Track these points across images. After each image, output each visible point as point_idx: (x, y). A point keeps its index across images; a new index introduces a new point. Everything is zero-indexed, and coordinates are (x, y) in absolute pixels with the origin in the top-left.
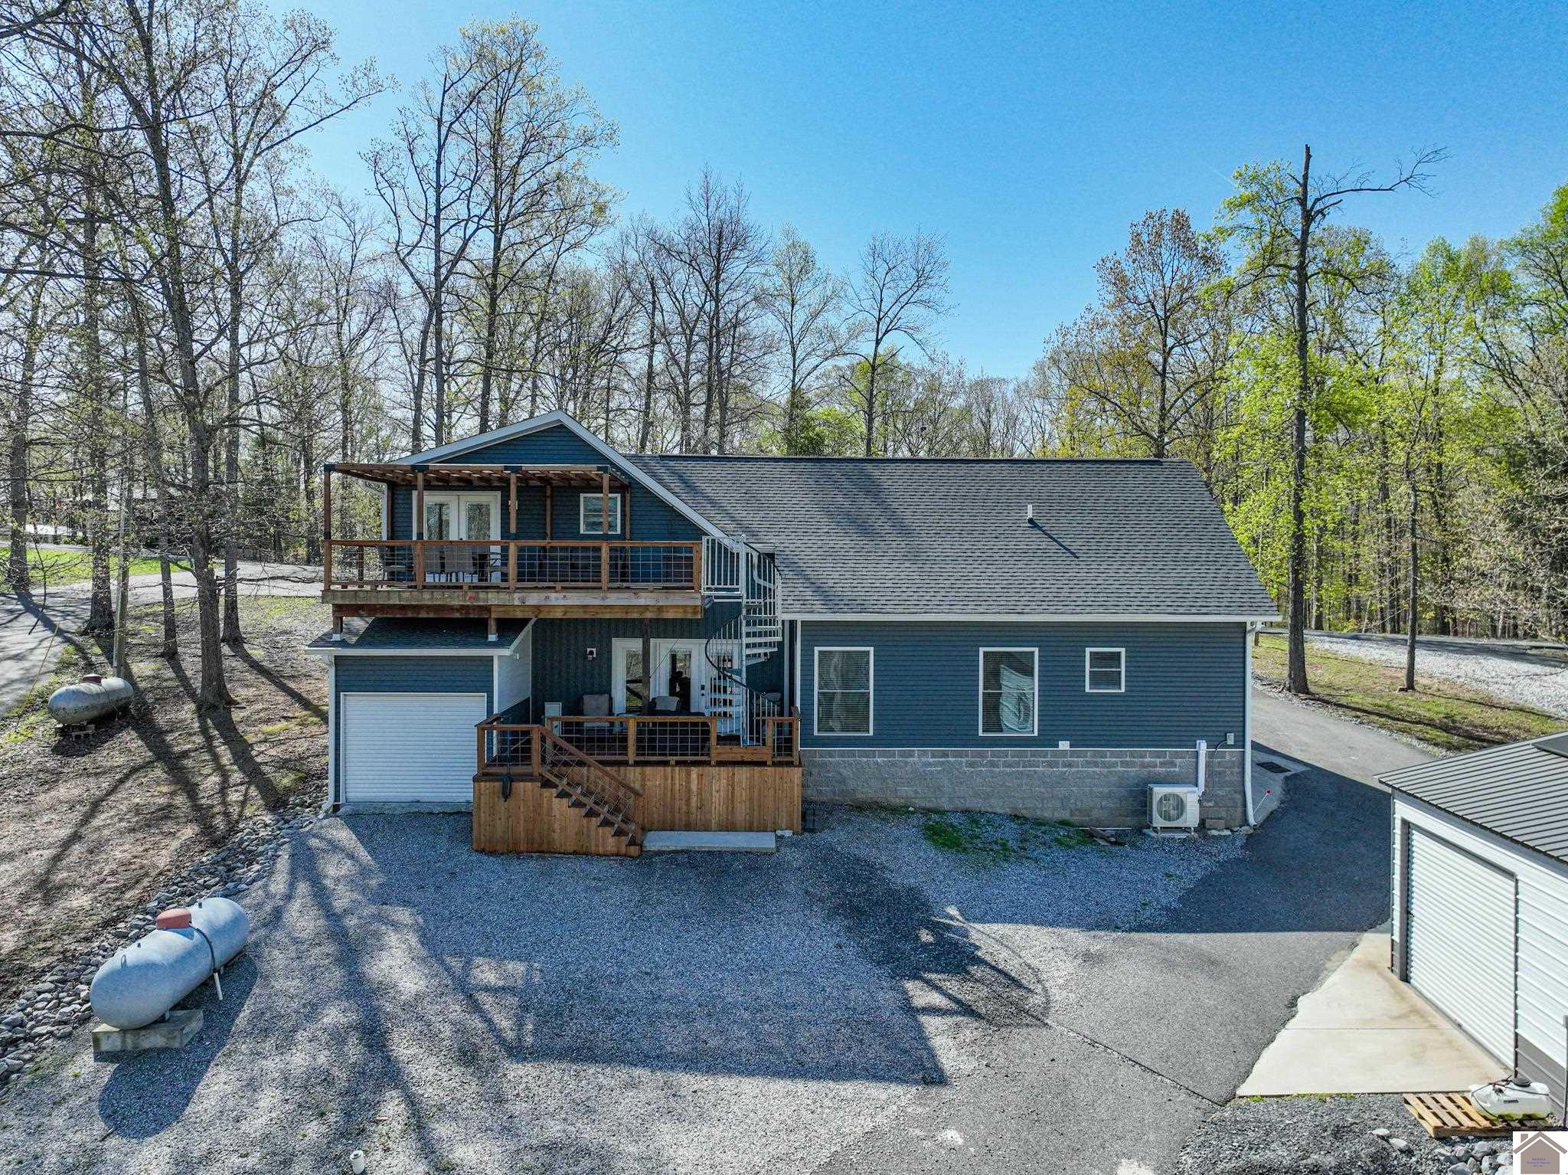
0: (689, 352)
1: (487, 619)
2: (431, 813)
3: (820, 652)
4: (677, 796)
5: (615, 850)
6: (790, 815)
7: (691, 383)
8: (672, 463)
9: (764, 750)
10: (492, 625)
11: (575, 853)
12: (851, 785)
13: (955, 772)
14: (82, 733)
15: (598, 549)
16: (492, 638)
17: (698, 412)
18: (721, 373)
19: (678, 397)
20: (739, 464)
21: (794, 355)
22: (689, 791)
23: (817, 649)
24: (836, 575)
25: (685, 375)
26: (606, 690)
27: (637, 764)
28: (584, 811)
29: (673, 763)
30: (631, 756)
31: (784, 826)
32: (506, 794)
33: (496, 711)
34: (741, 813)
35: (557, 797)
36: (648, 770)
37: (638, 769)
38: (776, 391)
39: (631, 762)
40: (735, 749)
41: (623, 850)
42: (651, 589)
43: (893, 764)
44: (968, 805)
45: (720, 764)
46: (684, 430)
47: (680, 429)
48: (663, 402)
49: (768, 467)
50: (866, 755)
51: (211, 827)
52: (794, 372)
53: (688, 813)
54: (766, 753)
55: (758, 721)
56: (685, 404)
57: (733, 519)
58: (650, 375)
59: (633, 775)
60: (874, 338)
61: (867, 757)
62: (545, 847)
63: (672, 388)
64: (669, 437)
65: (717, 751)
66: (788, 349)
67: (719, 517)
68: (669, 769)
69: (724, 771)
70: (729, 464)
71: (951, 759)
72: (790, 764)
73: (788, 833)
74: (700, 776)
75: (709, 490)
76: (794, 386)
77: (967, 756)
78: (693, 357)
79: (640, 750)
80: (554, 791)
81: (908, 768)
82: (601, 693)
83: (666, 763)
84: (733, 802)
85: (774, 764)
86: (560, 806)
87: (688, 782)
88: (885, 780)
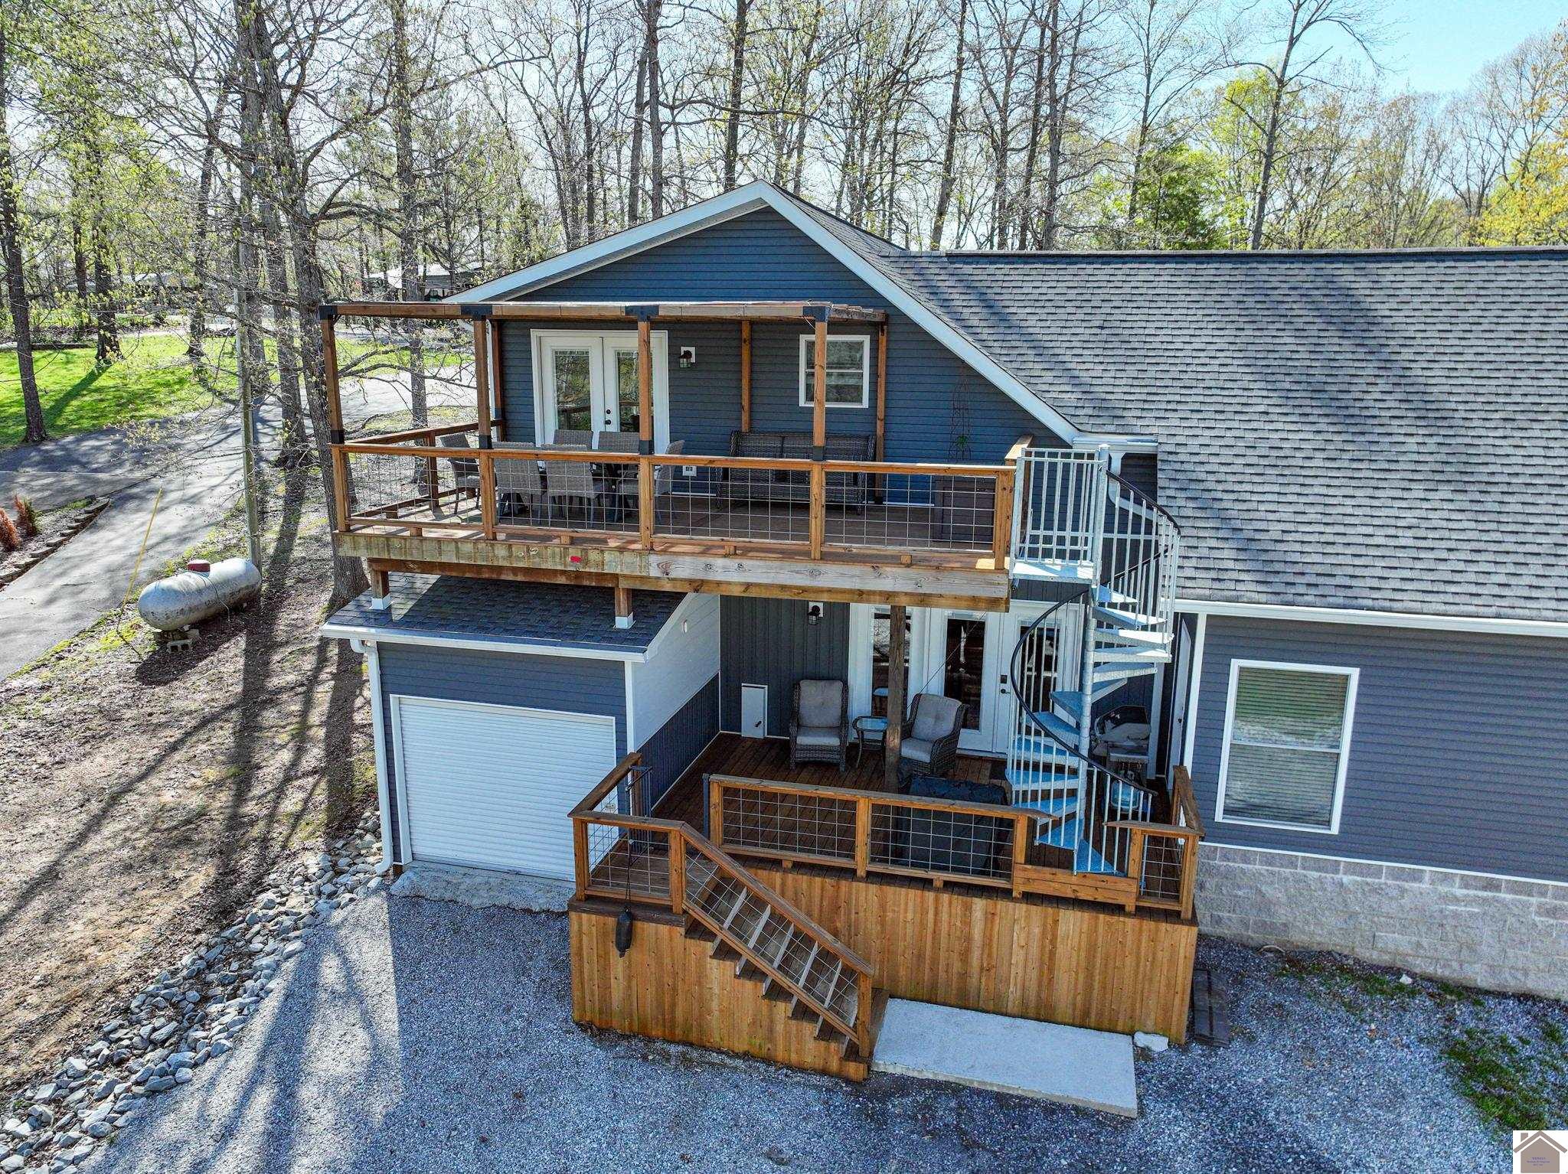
0: (1009, 79)
1: (612, 589)
2: (528, 911)
3: (1242, 670)
4: (944, 946)
5: (819, 1064)
6: (1167, 1010)
7: (1009, 121)
8: (968, 269)
9: (1122, 884)
10: (622, 600)
11: (746, 1056)
12: (1282, 915)
13: (1511, 920)
14: (179, 643)
15: (803, 477)
16: (623, 622)
17: (1016, 161)
18: (1054, 100)
19: (993, 141)
20: (1090, 268)
21: (1148, 77)
22: (969, 939)
23: (1236, 664)
24: (1286, 512)
25: (1004, 110)
26: (839, 675)
27: (871, 876)
28: (763, 988)
29: (938, 884)
30: (862, 861)
31: (1150, 1024)
32: (625, 941)
33: (631, 748)
34: (1065, 990)
35: (715, 956)
36: (890, 891)
37: (873, 888)
38: (1120, 124)
39: (861, 873)
40: (1061, 875)
41: (834, 1065)
42: (906, 559)
43: (1377, 890)
44: (1533, 984)
45: (1029, 898)
46: (997, 187)
47: (994, 184)
48: (974, 148)
49: (1144, 272)
50: (1319, 867)
51: (234, 871)
52: (1148, 98)
53: (964, 975)
54: (1126, 892)
55: (1111, 830)
56: (1001, 150)
57: (1075, 381)
58: (956, 113)
59: (866, 895)
60: (1287, 36)
61: (1319, 870)
62: (694, 1036)
63: (987, 129)
64: (980, 191)
65: (1025, 876)
66: (1141, 68)
67: (1048, 376)
68: (930, 896)
69: (1036, 911)
70: (1073, 269)
71: (1502, 895)
72: (1173, 917)
73: (1158, 1044)
74: (990, 917)
75: (1032, 321)
76: (1145, 119)
77: (1543, 894)
78: (1014, 84)
79: (878, 853)
80: (710, 947)
81: (1406, 901)
82: (830, 678)
83: (926, 884)
84: (1051, 970)
85: (1141, 912)
86: (720, 974)
87: (967, 923)
88: (1353, 915)
